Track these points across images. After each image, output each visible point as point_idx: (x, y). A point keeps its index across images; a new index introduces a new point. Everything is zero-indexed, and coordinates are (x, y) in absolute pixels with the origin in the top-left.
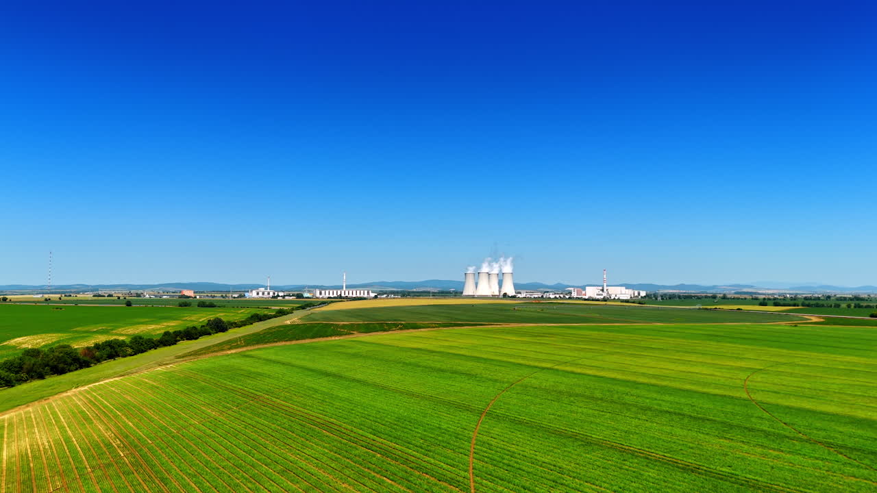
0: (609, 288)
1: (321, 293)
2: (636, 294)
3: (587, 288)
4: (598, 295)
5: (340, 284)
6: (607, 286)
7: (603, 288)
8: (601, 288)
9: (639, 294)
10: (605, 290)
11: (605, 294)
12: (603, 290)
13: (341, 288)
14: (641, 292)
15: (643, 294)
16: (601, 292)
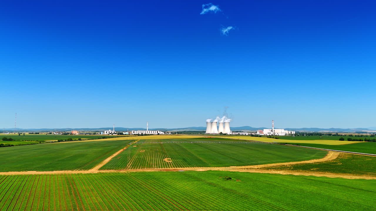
0: (275, 130)
1: (134, 132)
2: (290, 133)
3: (264, 130)
4: (268, 133)
5: (145, 128)
6: (274, 129)
7: (272, 130)
8: (271, 130)
9: (291, 133)
10: (273, 131)
11: (272, 133)
12: (272, 131)
13: (146, 130)
14: (292, 132)
15: (293, 133)
16: (271, 132)
